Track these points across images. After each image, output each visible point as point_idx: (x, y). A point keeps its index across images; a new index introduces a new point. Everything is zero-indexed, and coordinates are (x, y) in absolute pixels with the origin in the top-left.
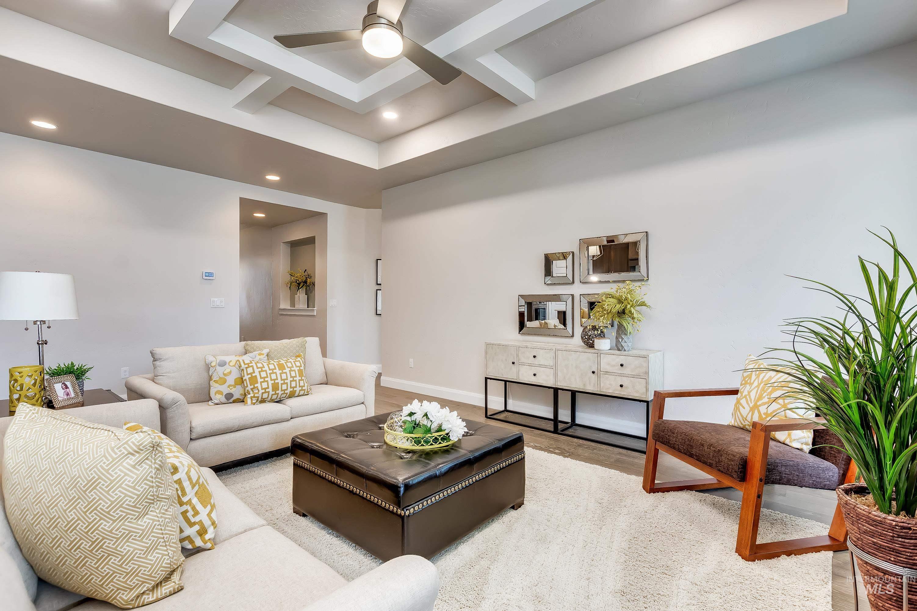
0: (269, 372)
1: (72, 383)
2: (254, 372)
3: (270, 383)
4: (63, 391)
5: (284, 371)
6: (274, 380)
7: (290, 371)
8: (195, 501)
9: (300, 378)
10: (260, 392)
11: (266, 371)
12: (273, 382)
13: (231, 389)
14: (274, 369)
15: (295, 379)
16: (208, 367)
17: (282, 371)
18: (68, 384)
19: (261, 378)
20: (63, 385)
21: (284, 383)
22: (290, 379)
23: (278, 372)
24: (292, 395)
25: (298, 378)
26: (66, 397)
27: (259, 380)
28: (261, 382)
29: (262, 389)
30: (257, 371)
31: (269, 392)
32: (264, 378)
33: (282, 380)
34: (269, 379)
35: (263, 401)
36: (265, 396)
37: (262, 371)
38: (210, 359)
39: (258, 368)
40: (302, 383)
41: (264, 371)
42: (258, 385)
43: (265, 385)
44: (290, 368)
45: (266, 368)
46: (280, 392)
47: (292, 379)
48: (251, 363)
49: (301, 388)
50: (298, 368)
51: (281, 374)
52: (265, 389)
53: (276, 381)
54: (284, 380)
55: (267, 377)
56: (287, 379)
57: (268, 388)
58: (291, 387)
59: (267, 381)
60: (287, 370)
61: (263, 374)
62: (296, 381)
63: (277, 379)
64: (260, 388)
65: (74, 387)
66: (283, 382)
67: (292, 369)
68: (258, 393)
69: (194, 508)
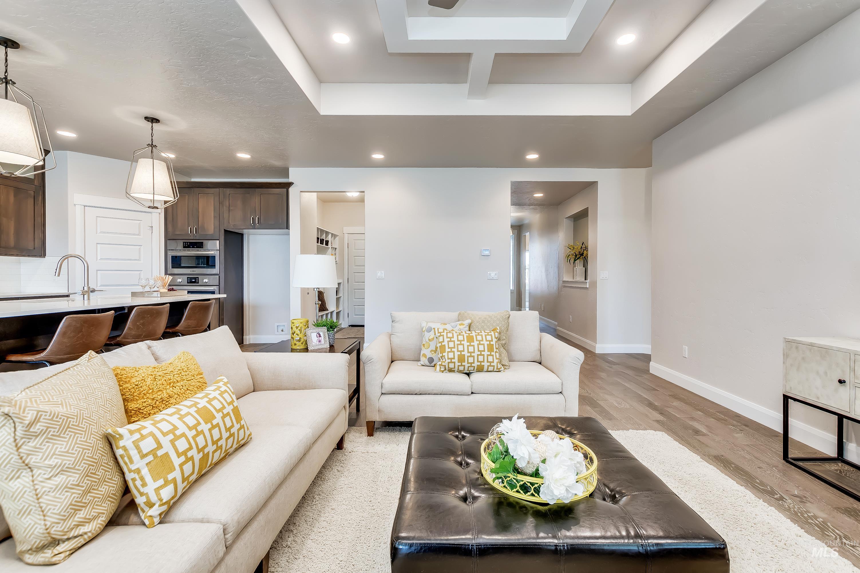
0: (457, 342)
1: (324, 333)
2: (443, 341)
3: (457, 354)
4: (317, 338)
5: (472, 344)
6: (461, 351)
7: (478, 345)
8: (145, 471)
9: (489, 353)
10: (447, 362)
11: (454, 341)
12: (459, 353)
13: (432, 354)
14: (462, 341)
15: (483, 353)
16: (422, 331)
17: (470, 344)
18: (321, 334)
19: (449, 348)
20: (318, 334)
21: (471, 356)
22: (477, 353)
23: (466, 343)
24: (480, 369)
25: (486, 353)
26: (318, 343)
27: (447, 350)
28: (448, 352)
29: (448, 359)
30: (446, 340)
31: (454, 363)
32: (451, 348)
33: (468, 352)
34: (455, 350)
35: (451, 371)
36: (451, 366)
37: (451, 341)
38: (424, 324)
39: (447, 338)
40: (490, 359)
41: (452, 341)
42: (445, 354)
43: (451, 355)
44: (480, 341)
45: (455, 339)
46: (465, 364)
47: (479, 353)
48: (444, 332)
49: (489, 364)
50: (488, 343)
51: (468, 346)
52: (451, 359)
53: (463, 353)
54: (471, 353)
55: (454, 348)
56: (474, 352)
57: (454, 358)
58: (478, 361)
59: (454, 352)
60: (476, 343)
61: (451, 345)
62: (484, 355)
63: (464, 351)
64: (446, 358)
65: (325, 338)
66: (469, 354)
67: (481, 342)
68: (444, 362)
69: (142, 479)
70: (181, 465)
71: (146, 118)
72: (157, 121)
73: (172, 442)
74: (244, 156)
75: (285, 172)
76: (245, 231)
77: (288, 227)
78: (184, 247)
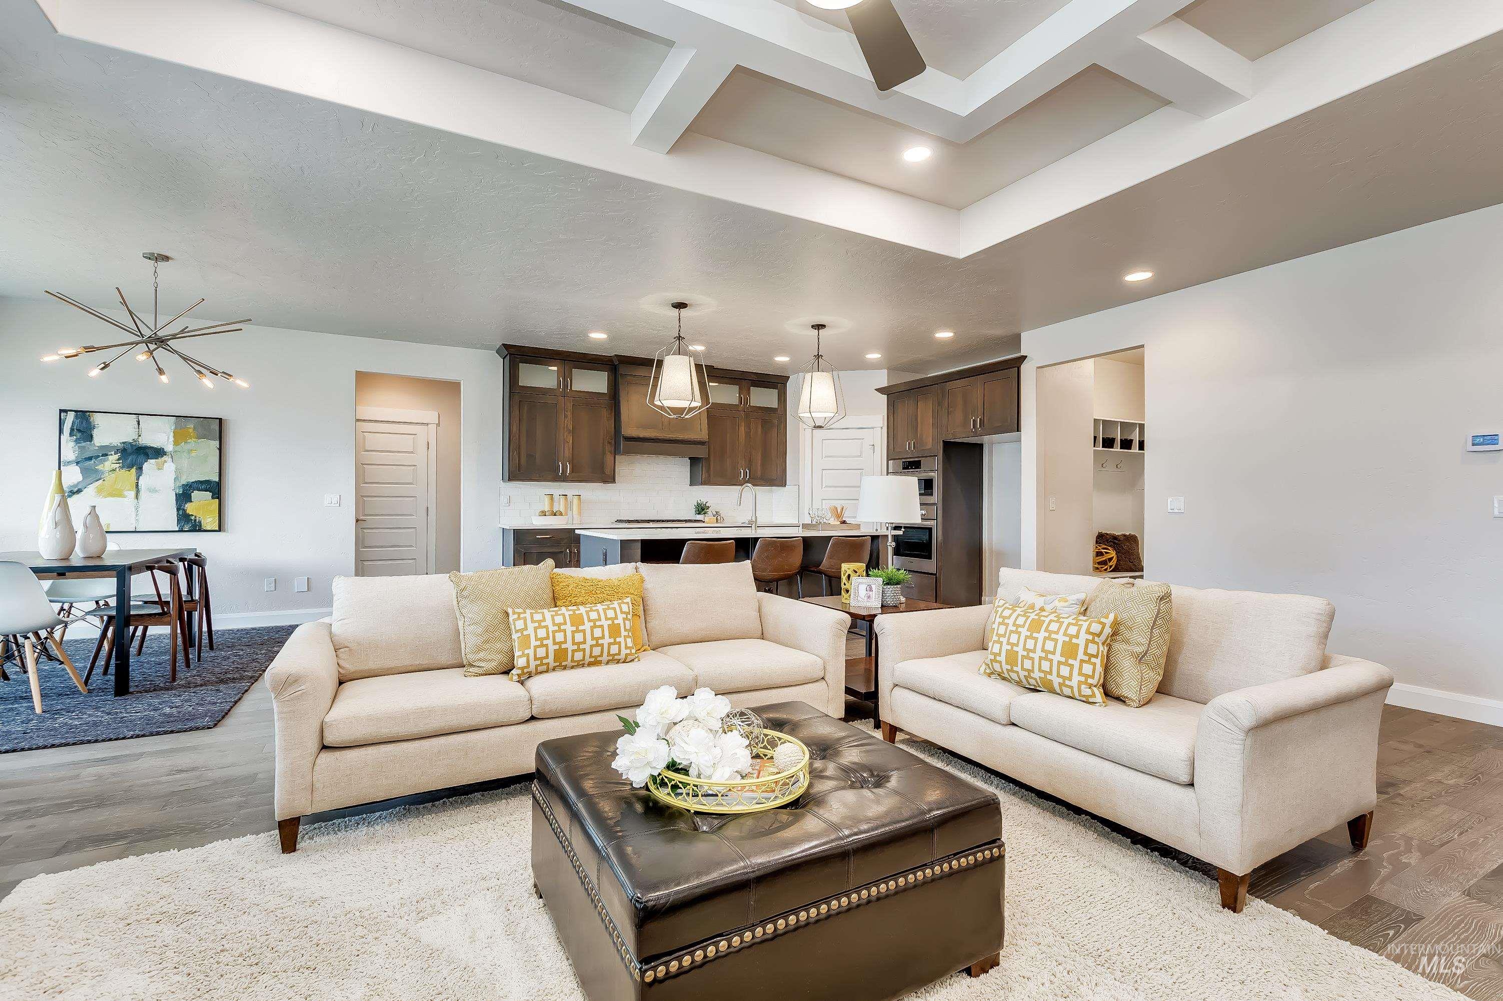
4: (866, 592)
20: (868, 587)
70: (536, 647)
71: (813, 326)
72: (823, 326)
73: (536, 629)
74: (945, 335)
75: (1015, 341)
76: (986, 439)
77: (1018, 430)
78: (904, 468)
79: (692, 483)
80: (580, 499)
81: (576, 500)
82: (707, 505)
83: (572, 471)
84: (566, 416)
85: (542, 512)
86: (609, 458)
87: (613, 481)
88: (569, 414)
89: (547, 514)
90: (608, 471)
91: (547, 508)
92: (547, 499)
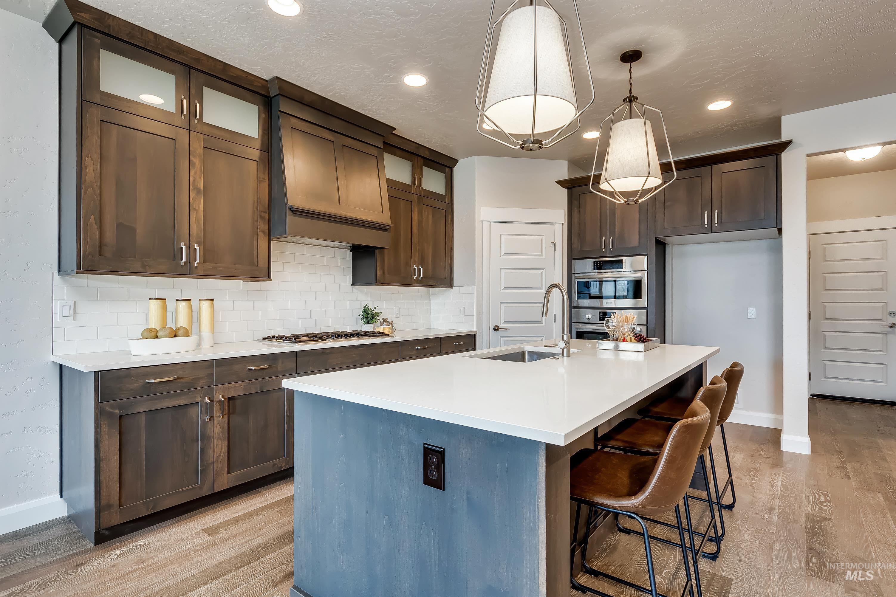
77: (778, 224)
78: (595, 268)
79: (355, 283)
80: (212, 307)
81: (205, 305)
82: (376, 311)
83: (204, 260)
84: (192, 164)
85: (150, 330)
86: (262, 243)
87: (267, 276)
88: (198, 163)
89: (160, 334)
90: (261, 263)
91: (154, 324)
92: (155, 306)
